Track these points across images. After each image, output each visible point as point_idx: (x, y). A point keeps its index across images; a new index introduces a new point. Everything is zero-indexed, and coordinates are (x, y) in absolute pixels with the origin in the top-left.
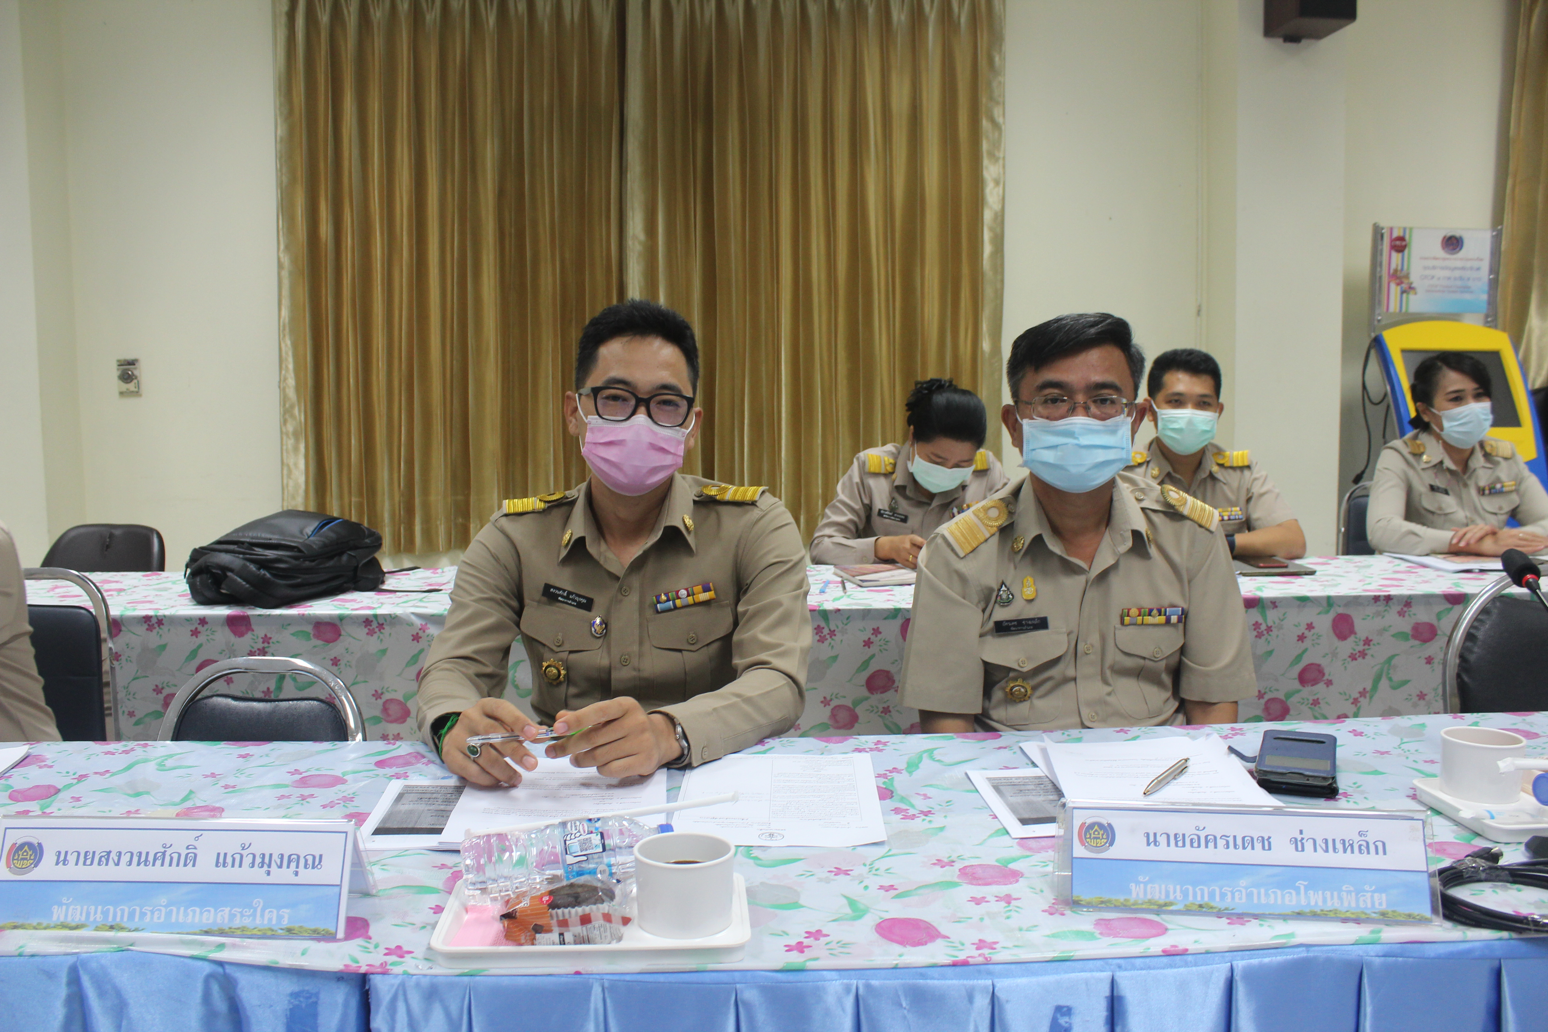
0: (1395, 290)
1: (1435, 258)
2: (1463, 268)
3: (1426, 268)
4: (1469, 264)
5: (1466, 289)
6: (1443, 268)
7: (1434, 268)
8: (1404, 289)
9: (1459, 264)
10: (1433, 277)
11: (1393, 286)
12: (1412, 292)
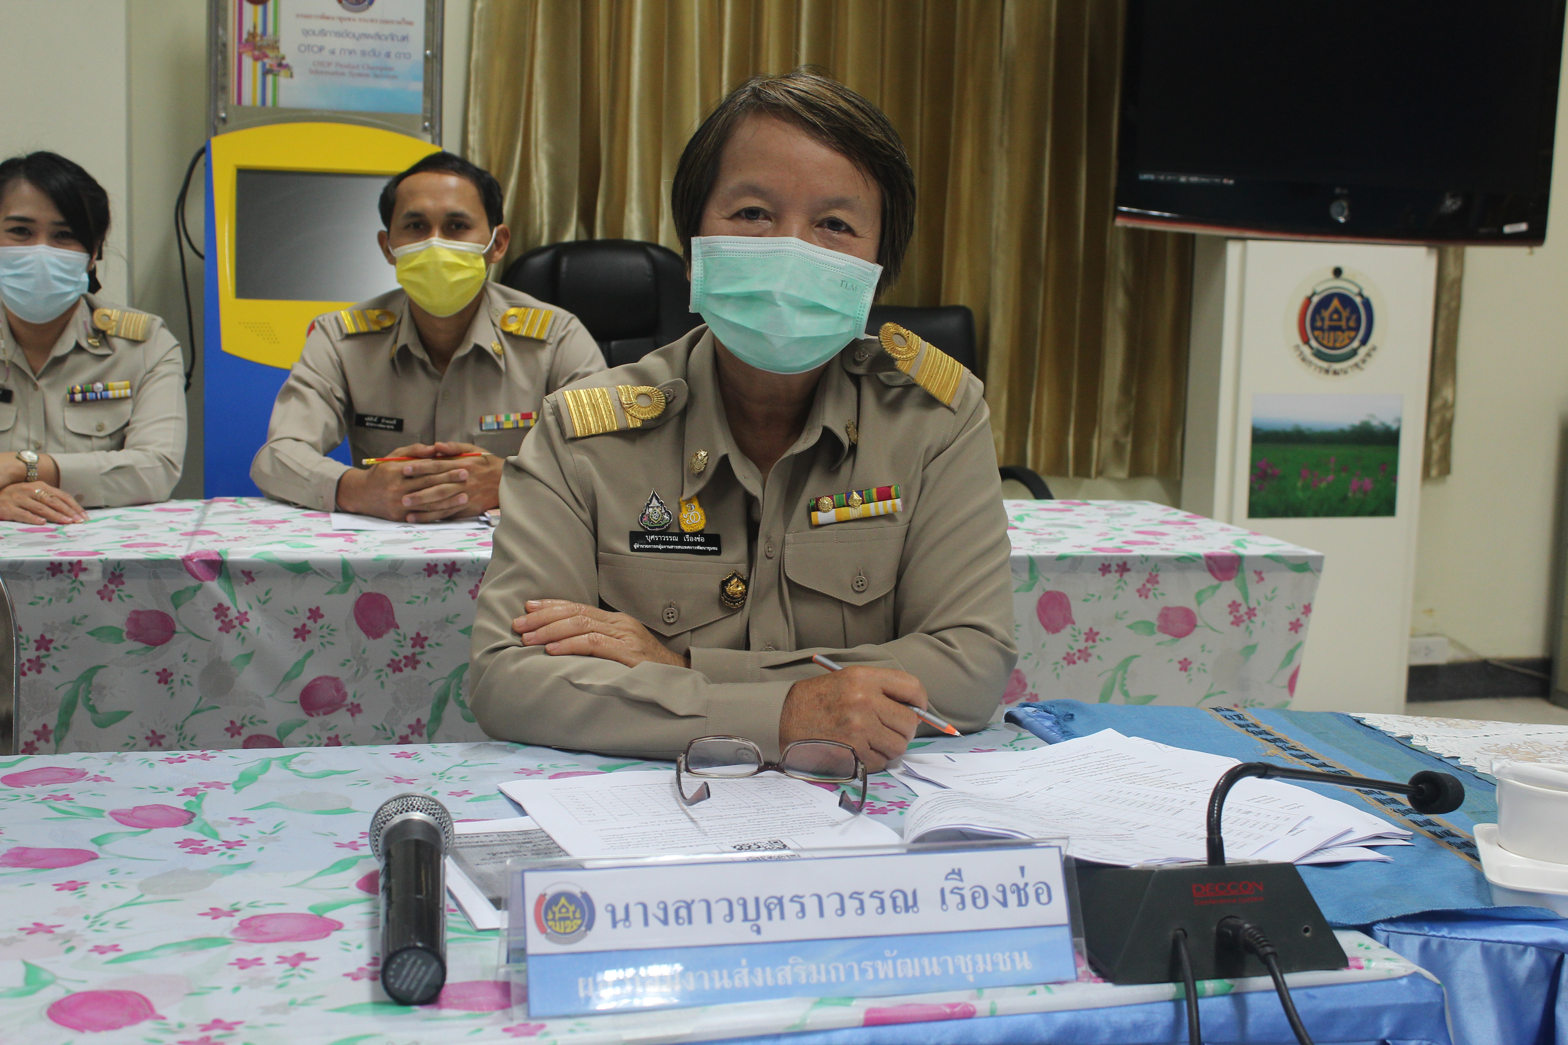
0: (251, 68)
1: (324, 17)
2: (378, 36)
3: (306, 33)
4: (387, 30)
5: (383, 72)
6: (339, 34)
7: (323, 33)
8: (268, 66)
9: (371, 29)
10: (321, 49)
11: (247, 61)
12: (283, 72)
